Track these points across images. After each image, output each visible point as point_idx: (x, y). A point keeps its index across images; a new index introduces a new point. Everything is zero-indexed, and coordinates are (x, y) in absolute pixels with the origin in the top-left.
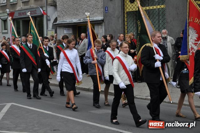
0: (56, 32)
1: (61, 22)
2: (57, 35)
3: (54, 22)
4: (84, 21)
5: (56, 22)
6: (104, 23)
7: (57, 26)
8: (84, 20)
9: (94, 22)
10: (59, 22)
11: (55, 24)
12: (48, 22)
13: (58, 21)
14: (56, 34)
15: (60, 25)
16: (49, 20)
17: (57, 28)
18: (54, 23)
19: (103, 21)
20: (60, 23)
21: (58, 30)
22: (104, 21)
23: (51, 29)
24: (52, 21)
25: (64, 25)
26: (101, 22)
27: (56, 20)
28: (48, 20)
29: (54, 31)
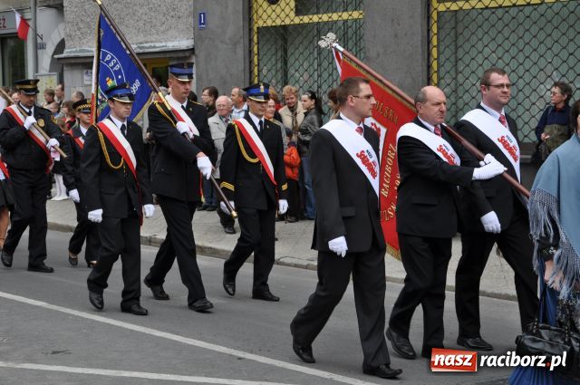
0: (61, 81)
1: (74, 52)
2: (63, 89)
3: (55, 53)
4: (141, 51)
5: (62, 53)
6: (196, 56)
7: (63, 64)
8: (139, 47)
9: (168, 55)
10: (70, 52)
11: (58, 59)
12: (40, 51)
13: (66, 51)
14: (60, 86)
15: (73, 61)
16: (43, 47)
17: (65, 68)
18: (56, 56)
19: (193, 53)
20: (72, 55)
21: (68, 75)
22: (197, 52)
23: (47, 73)
24: (50, 49)
25: (83, 61)
26: (187, 54)
27: (61, 47)
28: (39, 47)
29: (55, 78)
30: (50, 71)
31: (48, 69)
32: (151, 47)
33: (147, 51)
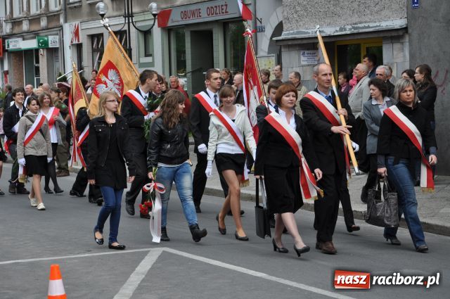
0: (279, 62)
1: (292, 34)
2: (281, 69)
3: (273, 35)
4: (356, 31)
5: (280, 35)
6: (410, 35)
7: (280, 46)
8: (353, 28)
9: (382, 35)
10: (288, 34)
11: (277, 41)
12: (259, 34)
13: (283, 33)
14: (279, 67)
15: (290, 43)
16: (262, 30)
17: (283, 50)
18: (274, 39)
19: (407, 32)
20: (290, 37)
21: (286, 57)
22: (410, 31)
23: (266, 54)
24: (269, 31)
25: (299, 42)
26: (401, 33)
27: (279, 29)
28: (258, 30)
29: (273, 59)
30: (269, 53)
31: (267, 51)
32: (365, 27)
33: (361, 31)
